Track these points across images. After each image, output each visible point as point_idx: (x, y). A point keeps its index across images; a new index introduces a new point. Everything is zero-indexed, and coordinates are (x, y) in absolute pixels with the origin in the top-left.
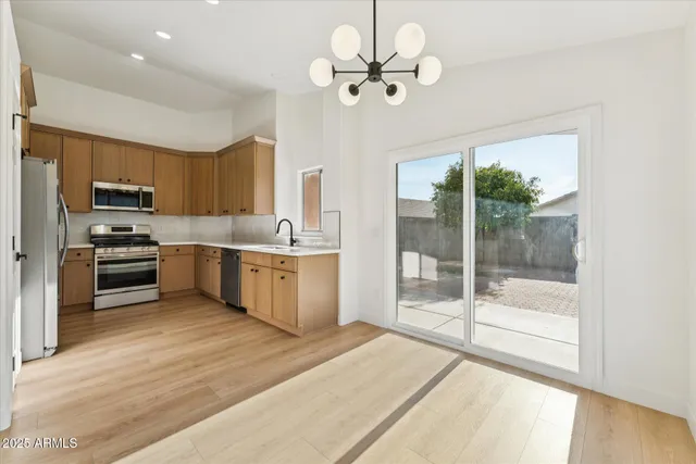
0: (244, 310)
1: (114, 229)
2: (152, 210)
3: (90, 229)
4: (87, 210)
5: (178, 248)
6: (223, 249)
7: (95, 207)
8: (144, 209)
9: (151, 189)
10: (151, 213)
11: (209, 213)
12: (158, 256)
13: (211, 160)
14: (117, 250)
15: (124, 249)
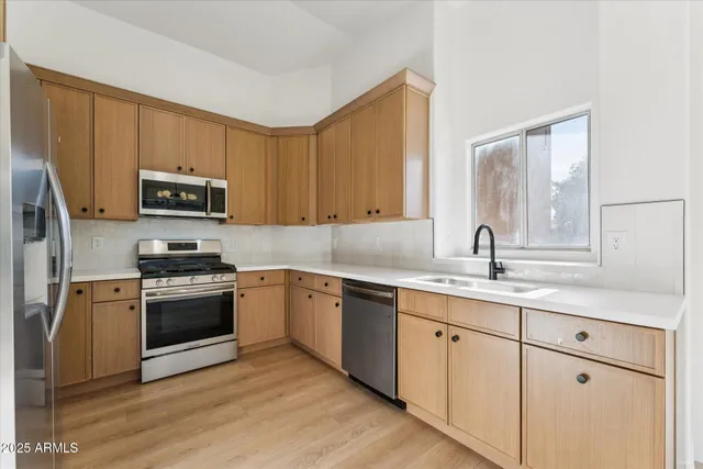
0: (401, 405)
1: (171, 246)
2: (225, 215)
3: (137, 247)
4: (132, 216)
5: (262, 276)
6: (344, 280)
7: (143, 211)
8: (214, 215)
9: (223, 184)
10: (222, 221)
11: (303, 221)
12: (235, 290)
13: (305, 139)
14: (177, 280)
15: (186, 280)
